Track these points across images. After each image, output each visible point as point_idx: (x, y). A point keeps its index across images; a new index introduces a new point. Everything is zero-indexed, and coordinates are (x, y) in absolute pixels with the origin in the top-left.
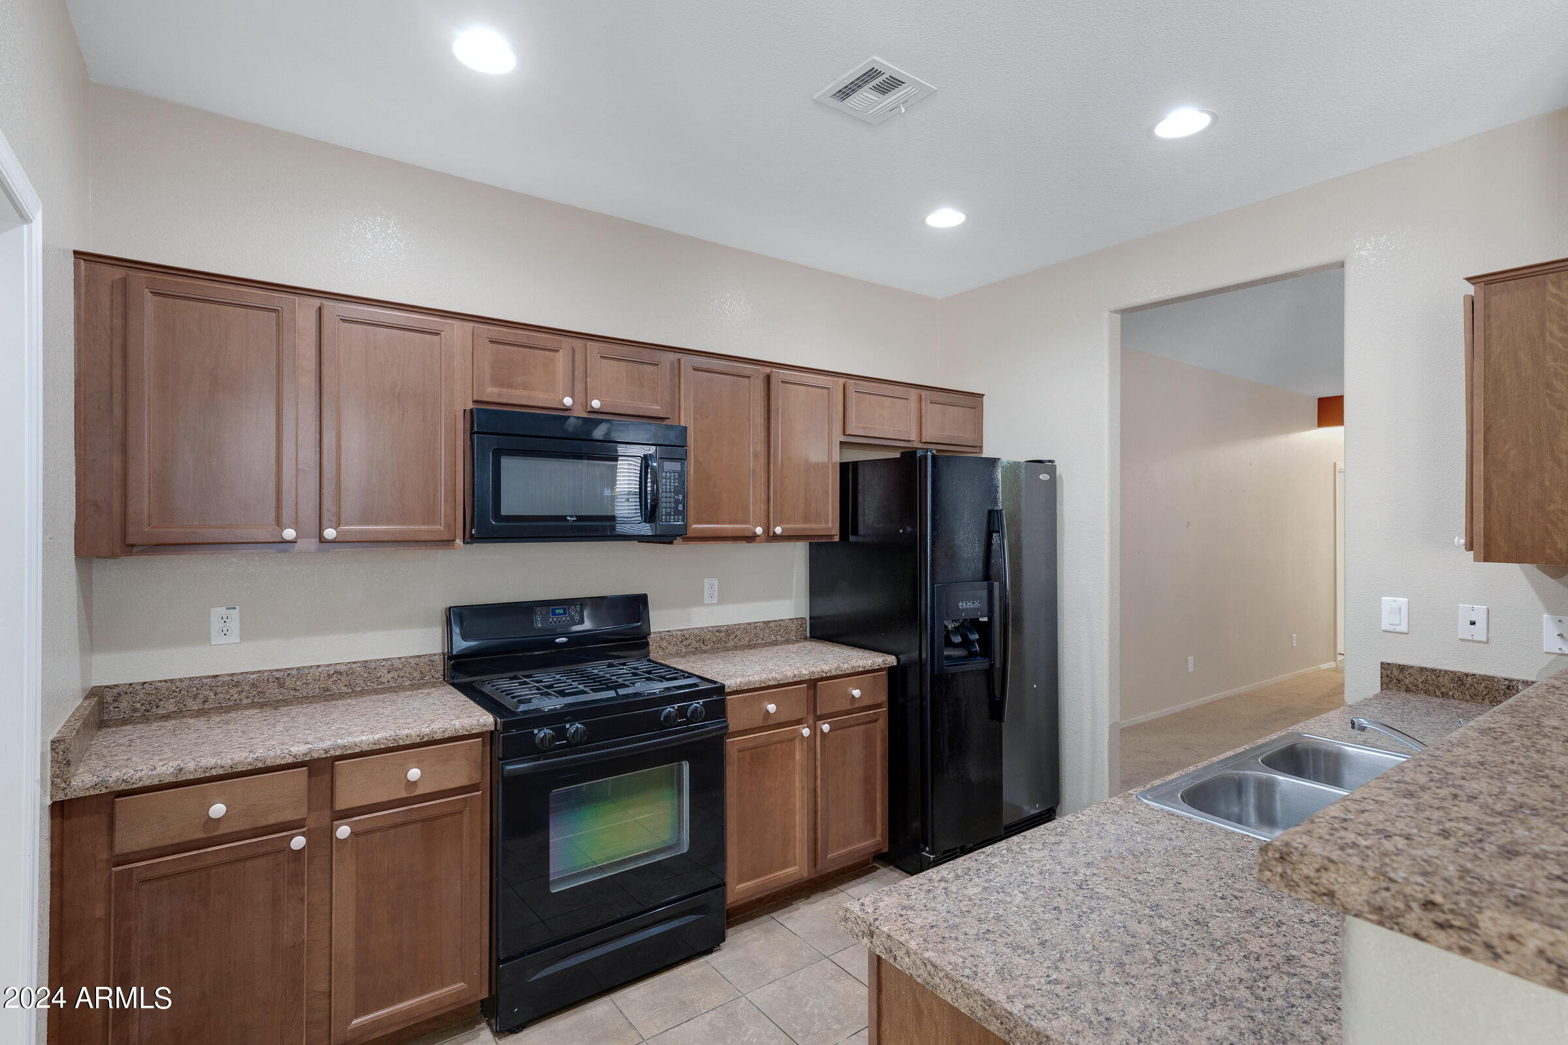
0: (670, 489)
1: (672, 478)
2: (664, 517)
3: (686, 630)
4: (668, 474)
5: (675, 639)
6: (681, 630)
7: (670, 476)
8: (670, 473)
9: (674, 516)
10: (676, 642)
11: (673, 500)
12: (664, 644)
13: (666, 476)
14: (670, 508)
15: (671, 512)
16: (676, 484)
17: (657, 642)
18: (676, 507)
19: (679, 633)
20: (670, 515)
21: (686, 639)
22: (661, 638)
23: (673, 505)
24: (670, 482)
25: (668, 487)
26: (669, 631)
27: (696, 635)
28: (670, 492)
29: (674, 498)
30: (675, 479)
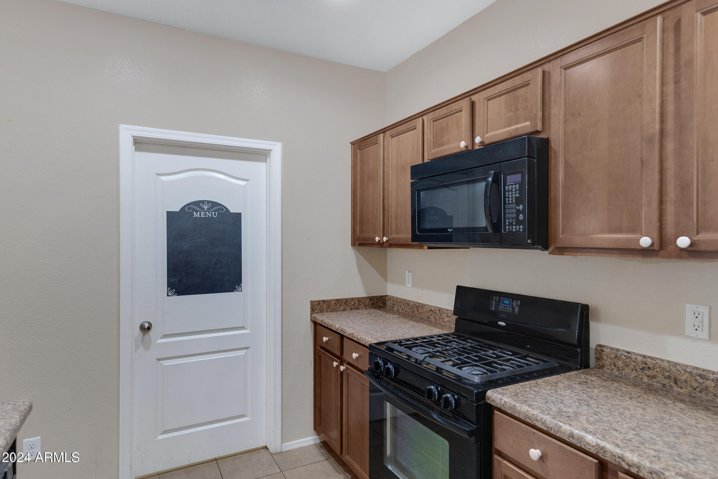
0: (512, 201)
1: (514, 190)
2: (507, 227)
3: (652, 358)
4: (510, 187)
5: (633, 363)
6: (644, 356)
7: (512, 189)
8: (515, 184)
9: (516, 225)
10: (634, 366)
11: (515, 210)
12: (620, 364)
13: (509, 189)
14: (512, 218)
15: (513, 222)
16: (517, 195)
17: (611, 359)
18: (518, 216)
19: (640, 358)
20: (513, 225)
21: (649, 368)
22: (616, 356)
23: (515, 215)
24: (512, 195)
25: (511, 199)
26: (628, 353)
27: (663, 369)
28: (512, 203)
29: (516, 208)
30: (516, 190)
